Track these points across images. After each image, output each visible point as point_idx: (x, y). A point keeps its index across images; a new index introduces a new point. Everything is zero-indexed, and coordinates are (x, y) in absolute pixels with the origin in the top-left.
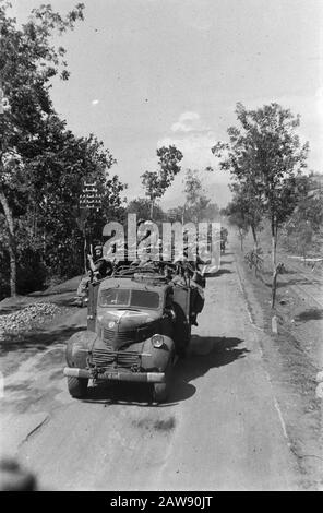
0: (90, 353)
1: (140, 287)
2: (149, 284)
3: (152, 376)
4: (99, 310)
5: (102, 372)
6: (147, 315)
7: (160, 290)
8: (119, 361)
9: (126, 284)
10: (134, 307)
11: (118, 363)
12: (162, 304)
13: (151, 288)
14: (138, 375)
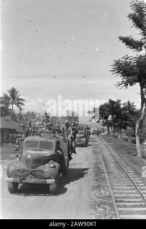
0: (18, 170)
1: (44, 139)
2: (48, 138)
3: (49, 181)
4: (24, 151)
5: (24, 179)
6: (47, 153)
7: (54, 141)
8: (33, 174)
9: (37, 138)
10: (41, 149)
11: (33, 175)
12: (54, 148)
13: (49, 140)
14: (42, 181)
